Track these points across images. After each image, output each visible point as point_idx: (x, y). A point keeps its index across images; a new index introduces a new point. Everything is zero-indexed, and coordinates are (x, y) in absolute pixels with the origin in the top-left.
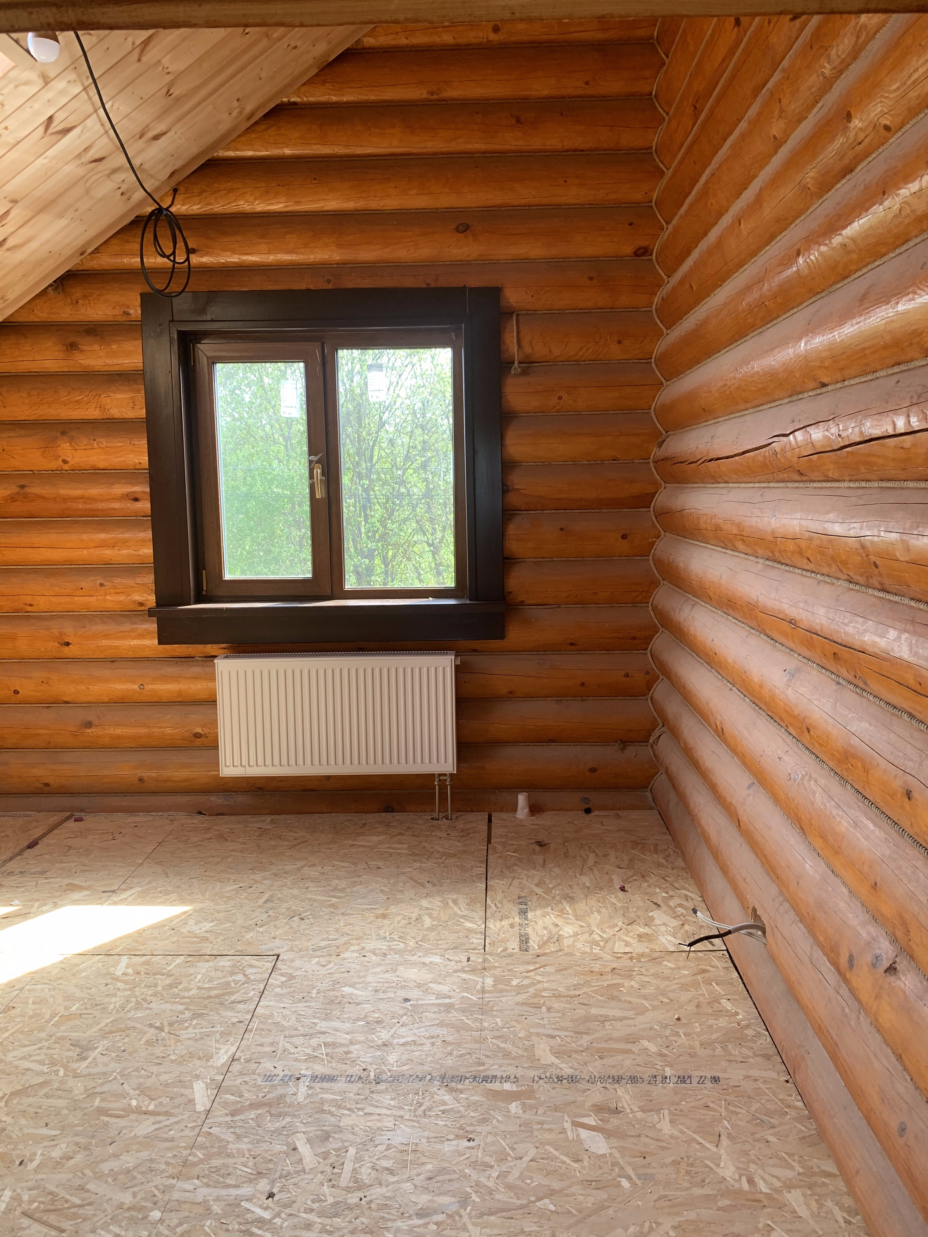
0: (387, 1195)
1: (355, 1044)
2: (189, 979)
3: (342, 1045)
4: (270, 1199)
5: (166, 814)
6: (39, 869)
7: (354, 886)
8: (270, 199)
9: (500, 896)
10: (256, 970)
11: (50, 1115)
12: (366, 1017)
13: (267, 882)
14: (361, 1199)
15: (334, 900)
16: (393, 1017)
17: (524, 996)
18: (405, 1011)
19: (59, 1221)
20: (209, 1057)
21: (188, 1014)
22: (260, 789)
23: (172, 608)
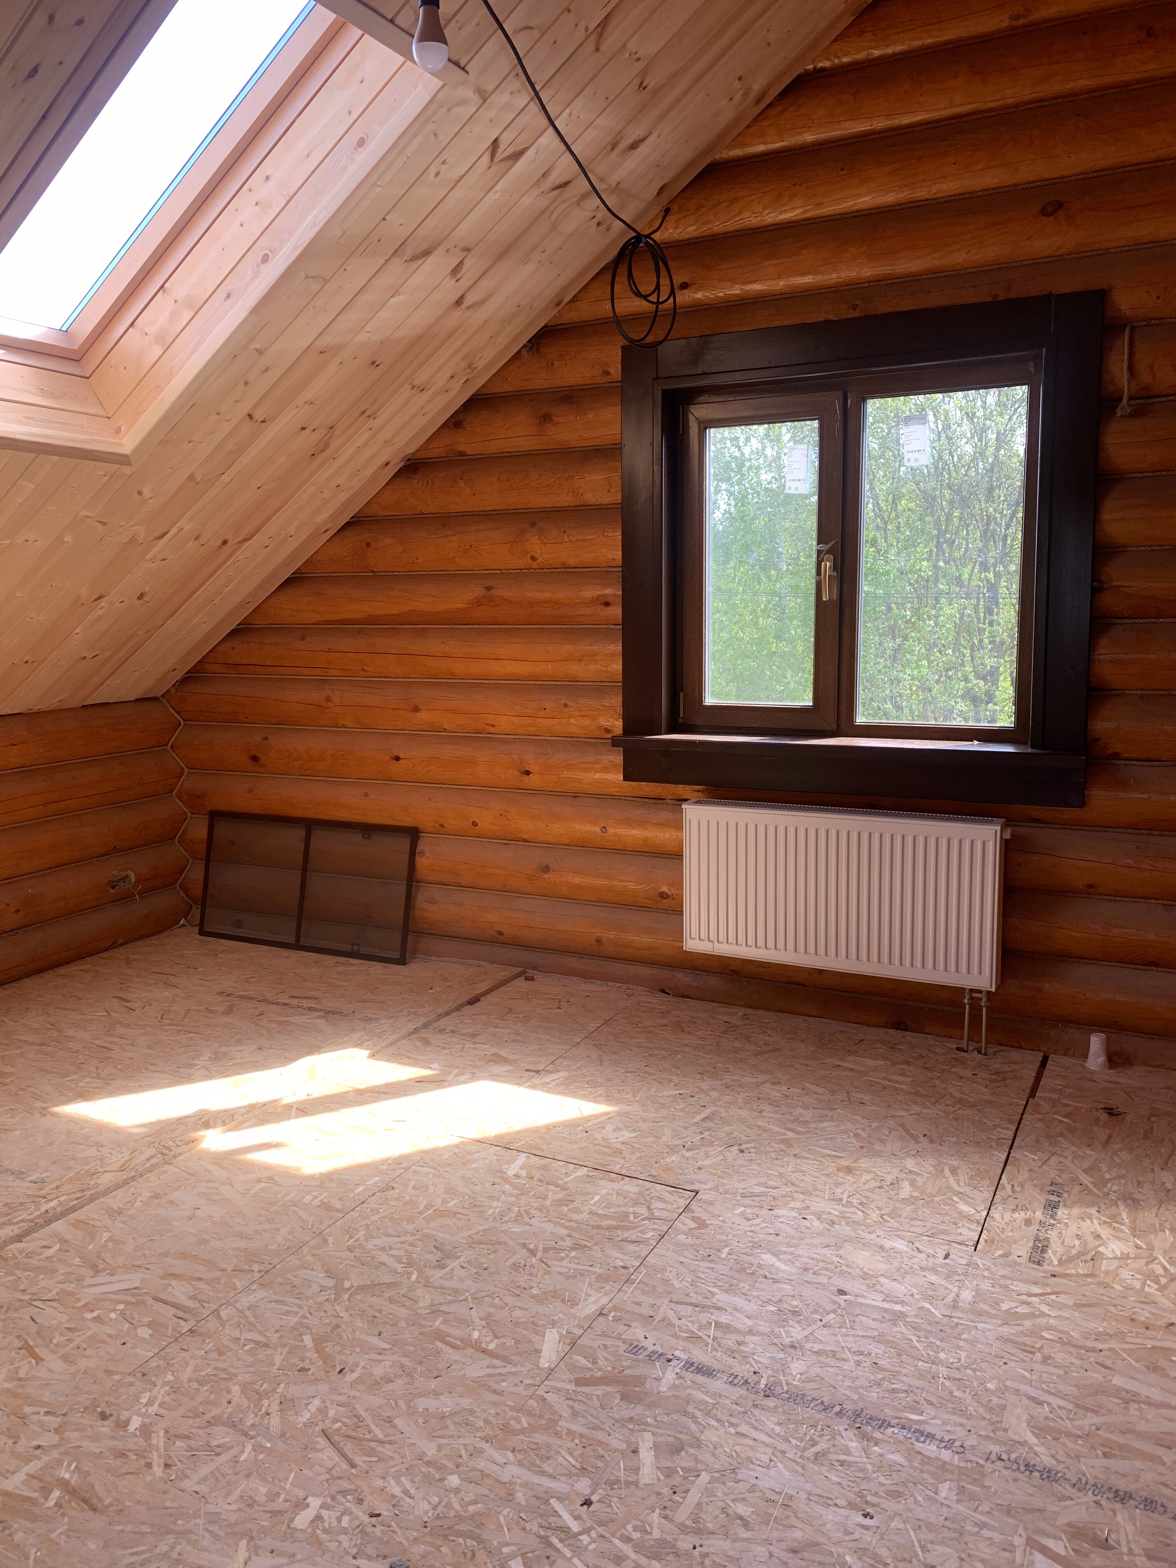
0: (730, 1553)
1: (754, 1335)
2: (585, 1198)
3: (737, 1331)
4: (585, 1507)
5: (625, 986)
6: (471, 1031)
7: (822, 1122)
8: (784, 205)
9: (1024, 1175)
10: (664, 1206)
11: (387, 1323)
12: (780, 1301)
13: (714, 1094)
14: (694, 1548)
15: (790, 1135)
16: (816, 1311)
17: (1013, 1330)
18: (835, 1307)
19: (354, 1453)
20: (573, 1303)
21: (569, 1242)
22: (734, 971)
23: (637, 738)
